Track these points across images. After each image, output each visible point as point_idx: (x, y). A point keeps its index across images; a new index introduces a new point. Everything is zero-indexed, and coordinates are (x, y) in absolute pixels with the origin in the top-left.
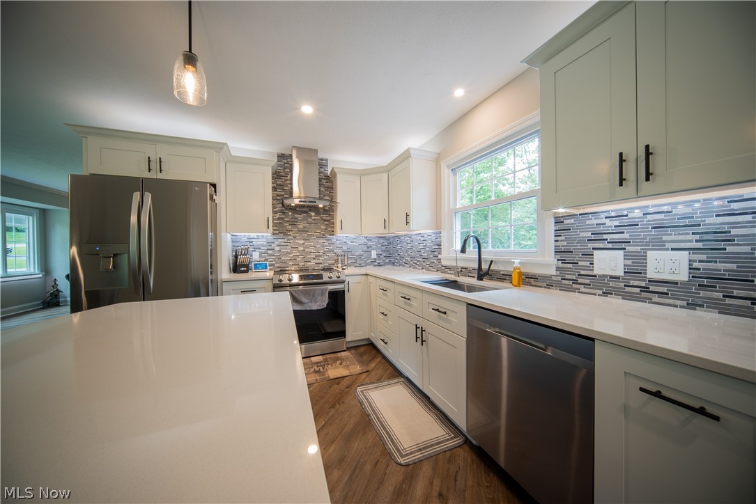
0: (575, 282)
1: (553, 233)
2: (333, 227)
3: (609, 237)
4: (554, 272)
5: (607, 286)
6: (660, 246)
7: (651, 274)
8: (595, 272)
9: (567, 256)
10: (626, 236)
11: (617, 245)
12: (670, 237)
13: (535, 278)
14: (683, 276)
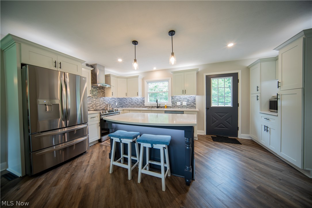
0: (174, 107)
1: (171, 99)
2: (105, 94)
3: (179, 100)
4: (171, 105)
5: (178, 107)
6: (184, 101)
7: (183, 105)
8: (177, 105)
9: (173, 103)
10: (180, 100)
11: (180, 101)
12: (185, 100)
13: (168, 107)
14: (186, 105)
